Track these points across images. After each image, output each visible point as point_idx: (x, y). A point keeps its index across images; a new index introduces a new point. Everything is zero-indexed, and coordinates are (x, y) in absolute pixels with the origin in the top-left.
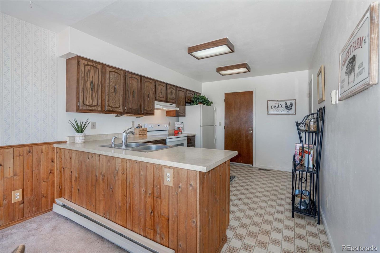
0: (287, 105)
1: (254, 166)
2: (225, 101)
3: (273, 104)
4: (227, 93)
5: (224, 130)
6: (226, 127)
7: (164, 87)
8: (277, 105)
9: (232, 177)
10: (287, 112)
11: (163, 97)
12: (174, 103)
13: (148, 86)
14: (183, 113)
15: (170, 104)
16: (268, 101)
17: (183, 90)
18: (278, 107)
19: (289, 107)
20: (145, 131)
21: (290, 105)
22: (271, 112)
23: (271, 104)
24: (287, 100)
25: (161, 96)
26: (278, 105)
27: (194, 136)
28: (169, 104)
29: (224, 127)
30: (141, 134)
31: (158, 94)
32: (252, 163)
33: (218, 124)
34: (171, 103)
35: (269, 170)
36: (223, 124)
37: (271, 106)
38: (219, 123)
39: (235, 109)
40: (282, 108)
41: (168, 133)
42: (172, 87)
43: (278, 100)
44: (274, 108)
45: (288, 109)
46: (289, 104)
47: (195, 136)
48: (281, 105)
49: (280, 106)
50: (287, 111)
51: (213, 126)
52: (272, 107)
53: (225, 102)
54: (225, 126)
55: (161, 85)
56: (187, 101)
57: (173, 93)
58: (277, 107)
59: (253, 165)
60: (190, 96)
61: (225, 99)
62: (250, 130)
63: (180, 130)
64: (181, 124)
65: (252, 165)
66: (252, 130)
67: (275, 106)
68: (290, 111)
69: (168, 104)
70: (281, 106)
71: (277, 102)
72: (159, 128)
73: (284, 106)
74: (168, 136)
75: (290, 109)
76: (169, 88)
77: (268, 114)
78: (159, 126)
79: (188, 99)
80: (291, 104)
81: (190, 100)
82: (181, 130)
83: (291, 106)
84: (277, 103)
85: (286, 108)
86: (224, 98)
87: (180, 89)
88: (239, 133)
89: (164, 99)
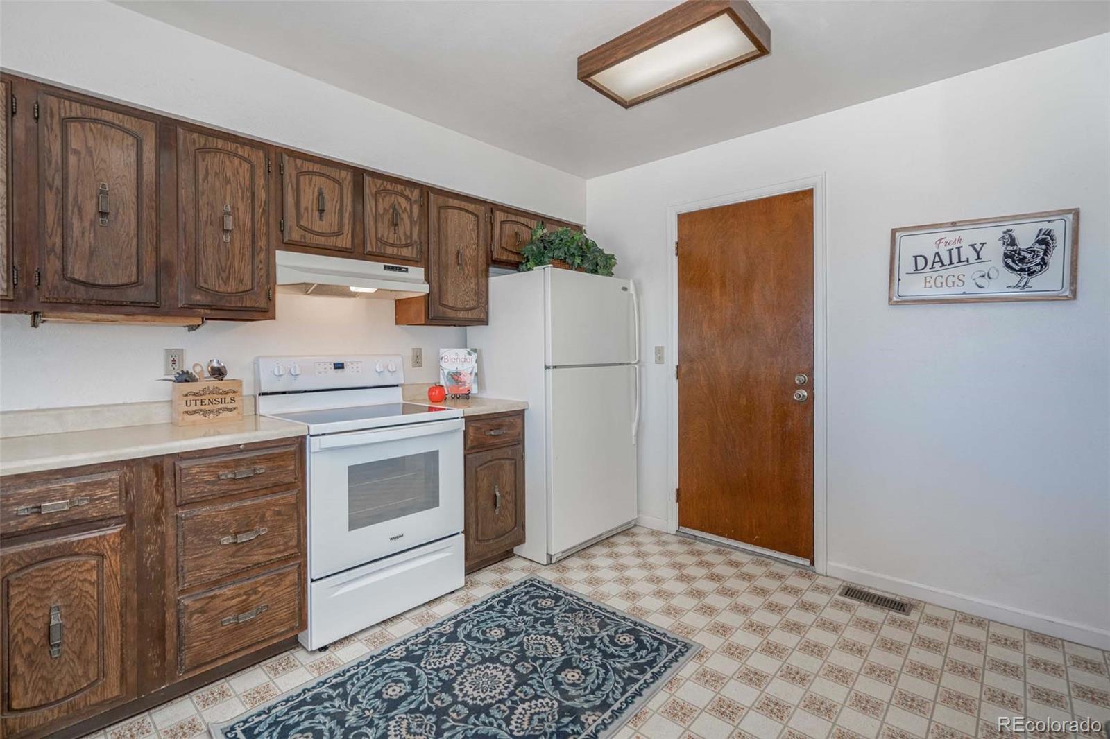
0: (1013, 243)
1: (820, 566)
2: (677, 249)
3: (926, 244)
4: (689, 214)
5: (675, 384)
6: (684, 370)
7: (339, 184)
8: (950, 251)
9: (671, 648)
10: (1017, 286)
11: (339, 233)
12: (415, 262)
13: (217, 174)
14: (474, 308)
15: (386, 268)
16: (894, 231)
17: (471, 207)
18: (955, 259)
19: (1028, 256)
20: (226, 393)
21: (1037, 247)
22: (914, 287)
23: (911, 246)
24: (1014, 217)
25: (318, 226)
26: (959, 249)
27: (520, 414)
28: (382, 265)
29: (675, 368)
30: (196, 412)
31: (298, 216)
32: (807, 551)
33: (650, 356)
34: (396, 262)
35: (901, 606)
36: (672, 358)
37: (916, 257)
38: (654, 349)
39: (723, 285)
40: (983, 267)
41: (401, 401)
42: (399, 188)
43: (954, 224)
44: (930, 265)
45: (1022, 270)
46: (1026, 237)
47: (524, 410)
48: (973, 246)
49: (968, 253)
50: (1014, 278)
51: (628, 364)
52: (921, 264)
53: (677, 254)
54: (677, 367)
55: (319, 174)
56: (495, 256)
57: (405, 216)
58: (951, 263)
59: (812, 563)
60: (516, 233)
61: (677, 243)
62: (798, 387)
63: (464, 385)
64: (468, 356)
65: (806, 562)
66: (809, 386)
67: (937, 253)
68: (1036, 282)
69: (377, 267)
70: (978, 253)
71: (951, 236)
72: (339, 379)
73: (995, 252)
74: (403, 414)
75: (1038, 268)
76: (378, 192)
77: (897, 302)
78: (339, 366)
79: (503, 248)
80: (1042, 237)
81: (513, 252)
82: (467, 386)
83: (1040, 248)
84: (948, 240)
85: (1008, 266)
86: (675, 239)
87: (450, 200)
88: (743, 402)
89: (345, 241)
